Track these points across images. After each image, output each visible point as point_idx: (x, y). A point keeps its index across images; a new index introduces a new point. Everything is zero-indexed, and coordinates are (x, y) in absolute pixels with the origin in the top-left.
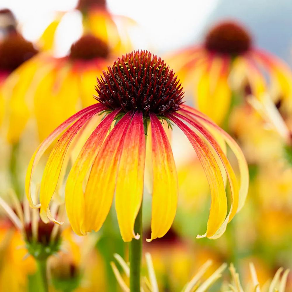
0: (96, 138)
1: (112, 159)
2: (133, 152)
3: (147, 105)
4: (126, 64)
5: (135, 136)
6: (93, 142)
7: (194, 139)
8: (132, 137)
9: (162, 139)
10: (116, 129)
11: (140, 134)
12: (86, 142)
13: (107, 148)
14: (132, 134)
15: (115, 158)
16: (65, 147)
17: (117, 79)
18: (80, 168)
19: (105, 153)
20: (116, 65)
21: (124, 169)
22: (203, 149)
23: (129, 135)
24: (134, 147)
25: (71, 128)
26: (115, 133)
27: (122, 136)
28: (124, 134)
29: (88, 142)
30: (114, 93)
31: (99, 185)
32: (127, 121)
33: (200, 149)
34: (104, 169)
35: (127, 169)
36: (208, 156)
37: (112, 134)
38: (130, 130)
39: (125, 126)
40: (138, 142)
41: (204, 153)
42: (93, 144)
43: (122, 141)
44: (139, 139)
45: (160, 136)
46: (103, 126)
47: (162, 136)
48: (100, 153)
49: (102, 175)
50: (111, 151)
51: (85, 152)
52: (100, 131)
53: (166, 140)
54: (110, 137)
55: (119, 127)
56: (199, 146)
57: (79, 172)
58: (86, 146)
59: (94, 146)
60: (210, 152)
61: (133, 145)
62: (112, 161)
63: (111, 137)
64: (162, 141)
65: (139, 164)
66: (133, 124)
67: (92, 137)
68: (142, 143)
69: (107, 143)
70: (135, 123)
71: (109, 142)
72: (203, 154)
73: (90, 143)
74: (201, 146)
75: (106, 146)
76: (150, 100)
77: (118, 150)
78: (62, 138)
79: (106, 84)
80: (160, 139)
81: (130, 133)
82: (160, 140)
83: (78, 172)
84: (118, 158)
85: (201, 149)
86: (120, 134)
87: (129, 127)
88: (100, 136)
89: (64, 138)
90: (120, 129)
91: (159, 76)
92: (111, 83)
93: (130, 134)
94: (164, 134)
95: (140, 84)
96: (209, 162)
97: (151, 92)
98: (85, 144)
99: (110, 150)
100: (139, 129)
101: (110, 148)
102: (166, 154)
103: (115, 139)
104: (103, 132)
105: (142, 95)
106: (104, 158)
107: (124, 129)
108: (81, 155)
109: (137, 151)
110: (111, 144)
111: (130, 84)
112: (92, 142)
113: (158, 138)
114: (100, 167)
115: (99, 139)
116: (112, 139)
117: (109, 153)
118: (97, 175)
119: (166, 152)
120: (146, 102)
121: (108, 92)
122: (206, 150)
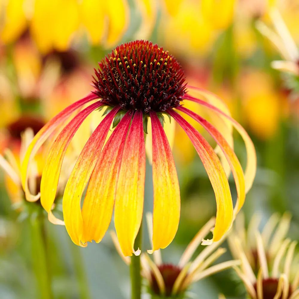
0: (93, 145)
1: (110, 172)
2: (132, 164)
3: (148, 107)
4: (126, 60)
5: (135, 143)
6: (91, 149)
7: (198, 140)
8: (131, 146)
9: (163, 145)
10: (115, 135)
11: (140, 142)
12: (84, 149)
13: (105, 158)
14: (131, 142)
15: (114, 169)
16: (62, 151)
17: (116, 76)
18: (77, 179)
19: (103, 164)
20: (115, 59)
21: (123, 185)
22: (207, 151)
23: (128, 144)
24: (133, 159)
25: (67, 127)
26: (113, 139)
27: (121, 144)
28: (123, 142)
29: (86, 149)
30: (112, 92)
31: (97, 201)
32: (126, 124)
33: (203, 151)
34: (102, 183)
35: (126, 184)
36: (212, 158)
37: (110, 141)
38: (129, 138)
39: (124, 131)
40: (138, 151)
41: (208, 155)
42: (91, 152)
43: (120, 150)
44: (138, 148)
45: (161, 142)
46: (101, 130)
47: (163, 142)
48: (97, 165)
49: (100, 189)
50: (109, 162)
51: (82, 161)
52: (98, 136)
53: (168, 147)
54: (108, 145)
55: (118, 132)
56: (203, 147)
57: (77, 184)
58: (83, 154)
59: (92, 154)
60: (214, 153)
61: (132, 155)
62: (111, 174)
63: (110, 145)
64: (163, 148)
65: (139, 179)
66: (132, 130)
67: (90, 143)
68: (142, 153)
69: (105, 152)
70: (135, 127)
71: (107, 151)
72: (206, 157)
73: (87, 150)
74: (204, 147)
75: (104, 156)
76: (151, 101)
77: (117, 161)
78: (58, 138)
79: (104, 79)
80: (161, 145)
81: (129, 141)
82: (161, 147)
83: (75, 183)
84: (116, 171)
85: (205, 151)
86: (119, 140)
87: (129, 133)
88: (97, 143)
89: (60, 138)
90: (118, 135)
91: (160, 72)
92: (110, 80)
93: (130, 143)
94: (165, 139)
95: (139, 83)
96: (213, 166)
97: (152, 92)
98: (82, 151)
99: (108, 160)
100: (139, 135)
101: (108, 158)
102: (167, 163)
103: (113, 147)
104: (101, 138)
105: (142, 95)
106: (102, 170)
107: (122, 135)
108: (78, 164)
109: (136, 163)
110: (110, 154)
111: (129, 83)
112: (89, 149)
113: (159, 144)
114: (98, 181)
115: (97, 146)
116: (110, 148)
117: (107, 165)
118: (95, 189)
119: (167, 161)
120: (146, 104)
121: (106, 89)
122: (210, 151)
